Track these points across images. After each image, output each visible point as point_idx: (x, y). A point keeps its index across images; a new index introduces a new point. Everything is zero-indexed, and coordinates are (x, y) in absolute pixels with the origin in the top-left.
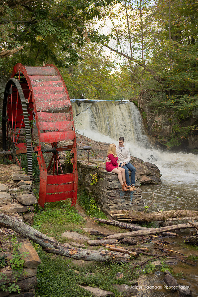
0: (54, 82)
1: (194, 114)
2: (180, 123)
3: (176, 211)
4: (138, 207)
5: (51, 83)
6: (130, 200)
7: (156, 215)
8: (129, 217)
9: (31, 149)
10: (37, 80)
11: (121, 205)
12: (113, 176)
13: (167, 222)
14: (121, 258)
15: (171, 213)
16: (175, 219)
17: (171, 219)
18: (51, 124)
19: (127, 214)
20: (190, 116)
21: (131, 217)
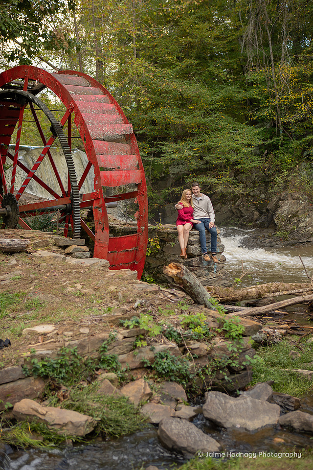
0: (96, 96)
1: (171, 172)
2: (153, 184)
3: (272, 284)
4: (222, 282)
5: (93, 97)
6: (214, 272)
7: (249, 290)
8: (217, 296)
9: (78, 197)
10: (72, 92)
11: (204, 279)
12: (195, 236)
13: (265, 300)
14: (274, 336)
15: (267, 287)
16: (277, 294)
17: (271, 295)
18: (109, 157)
19: (214, 291)
20: (167, 173)
21: (218, 296)
